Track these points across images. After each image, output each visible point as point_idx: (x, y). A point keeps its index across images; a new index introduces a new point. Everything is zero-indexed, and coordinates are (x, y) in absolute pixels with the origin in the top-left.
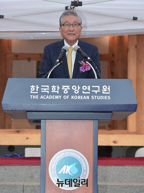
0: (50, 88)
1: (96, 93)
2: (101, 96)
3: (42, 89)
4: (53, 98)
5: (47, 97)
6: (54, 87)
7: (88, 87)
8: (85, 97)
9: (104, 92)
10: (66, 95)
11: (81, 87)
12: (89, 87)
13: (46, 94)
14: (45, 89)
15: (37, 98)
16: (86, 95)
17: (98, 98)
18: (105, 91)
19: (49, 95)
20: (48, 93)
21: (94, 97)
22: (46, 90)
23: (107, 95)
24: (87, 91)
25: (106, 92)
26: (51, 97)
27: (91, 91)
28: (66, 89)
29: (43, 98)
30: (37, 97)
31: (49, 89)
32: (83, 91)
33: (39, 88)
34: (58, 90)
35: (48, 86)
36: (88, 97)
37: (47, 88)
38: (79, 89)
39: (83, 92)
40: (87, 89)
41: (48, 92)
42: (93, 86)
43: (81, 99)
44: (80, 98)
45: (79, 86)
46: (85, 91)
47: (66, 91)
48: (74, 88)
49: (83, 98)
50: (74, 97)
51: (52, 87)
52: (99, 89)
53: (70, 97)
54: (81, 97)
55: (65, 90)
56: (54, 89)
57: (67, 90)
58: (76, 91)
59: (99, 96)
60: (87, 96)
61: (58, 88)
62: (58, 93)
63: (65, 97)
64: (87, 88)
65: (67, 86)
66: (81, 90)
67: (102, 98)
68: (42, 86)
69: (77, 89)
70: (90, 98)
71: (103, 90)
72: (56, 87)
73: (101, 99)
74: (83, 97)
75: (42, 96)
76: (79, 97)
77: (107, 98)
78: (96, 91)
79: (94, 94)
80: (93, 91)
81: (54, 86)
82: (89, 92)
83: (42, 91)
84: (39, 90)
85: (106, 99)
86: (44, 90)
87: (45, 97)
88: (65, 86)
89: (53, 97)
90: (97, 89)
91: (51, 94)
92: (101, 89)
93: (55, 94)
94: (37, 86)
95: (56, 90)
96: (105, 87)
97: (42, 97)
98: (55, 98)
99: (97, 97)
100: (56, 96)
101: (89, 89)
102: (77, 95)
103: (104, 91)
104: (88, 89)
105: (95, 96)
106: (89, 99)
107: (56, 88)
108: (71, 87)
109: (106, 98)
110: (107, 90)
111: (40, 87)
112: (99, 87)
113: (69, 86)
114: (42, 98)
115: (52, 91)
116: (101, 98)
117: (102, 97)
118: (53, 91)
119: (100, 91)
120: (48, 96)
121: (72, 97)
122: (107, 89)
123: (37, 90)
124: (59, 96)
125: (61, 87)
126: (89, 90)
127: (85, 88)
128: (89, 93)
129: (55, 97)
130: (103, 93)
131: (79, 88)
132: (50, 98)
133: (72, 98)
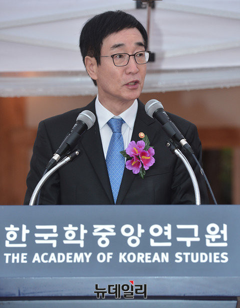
0: (61, 233)
1: (188, 245)
2: (202, 254)
3: (37, 235)
4: (68, 261)
5: (52, 257)
6: (70, 229)
7: (166, 228)
8: (156, 257)
9: (211, 242)
10: (105, 250)
11: (146, 228)
12: (169, 228)
13: (48, 248)
14: (46, 236)
15: (23, 261)
16: (160, 250)
17: (195, 259)
18: (213, 240)
19: (56, 251)
20: (55, 245)
21: (183, 257)
22: (50, 238)
23: (220, 250)
24: (163, 238)
25: (217, 241)
26: (61, 256)
27: (173, 240)
28: (104, 234)
29: (39, 262)
30: (23, 258)
31: (56, 235)
32: (152, 241)
33: (28, 231)
34: (82, 237)
35: (54, 228)
36: (165, 257)
37: (51, 231)
38: (139, 235)
39: (153, 243)
40: (163, 233)
41: (54, 243)
42: (179, 227)
43: (147, 261)
44: (144, 259)
45: (139, 226)
46: (157, 239)
47: (103, 241)
48: (128, 230)
49: (151, 259)
50: (126, 257)
51: (65, 228)
52: (196, 234)
53: (115, 257)
54: (147, 257)
55: (101, 236)
56: (70, 235)
57: (107, 237)
58: (133, 241)
59: (197, 254)
60: (163, 254)
61: (83, 231)
62: (82, 245)
63: (101, 257)
64: (164, 230)
65: (107, 227)
66: (146, 237)
67: (204, 259)
68: (38, 227)
69: (135, 234)
70: (172, 258)
71: (207, 236)
72: (76, 229)
73: (202, 261)
74: (152, 257)
75: (37, 255)
76: (141, 257)
77: (220, 258)
78: (188, 241)
79: (182, 247)
80: (179, 239)
81: (70, 226)
82: (168, 241)
83: (37, 242)
84: (31, 237)
85: (215, 261)
86: (42, 239)
87: (47, 258)
88: (100, 227)
89: (68, 257)
90: (190, 233)
91: (63, 248)
92: (203, 233)
93: (75, 249)
94: (24, 227)
95: (78, 237)
96: (213, 229)
97: (36, 258)
98: (72, 259)
99: (190, 256)
100: (76, 254)
101: (169, 234)
102: (136, 250)
103: (210, 239)
104: (166, 233)
105: (187, 254)
106: (167, 261)
107: (78, 233)
108: (117, 230)
109: (215, 257)
110: (219, 237)
111: (33, 231)
112: (196, 227)
113: (114, 226)
114: (36, 262)
115: (65, 242)
116: (202, 258)
117: (204, 256)
118: (69, 240)
119: (198, 239)
120: (53, 255)
121: (122, 257)
122: (219, 233)
123: (24, 239)
124: (86, 254)
125: (90, 229)
126: (169, 238)
127: (156, 230)
128: (169, 244)
129: (73, 256)
130: (208, 244)
131: (141, 231)
132: (59, 261)
133: (120, 261)
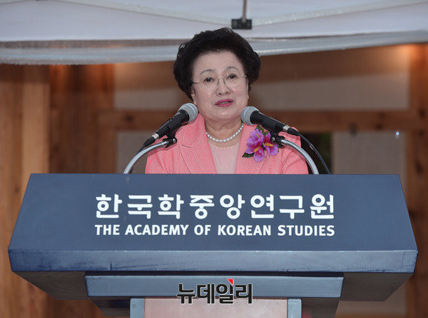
0: (156, 204)
1: (292, 217)
2: (306, 227)
3: (130, 206)
4: (163, 233)
5: (147, 230)
6: (165, 199)
7: (268, 199)
8: (257, 230)
9: (316, 214)
10: (203, 222)
11: (247, 198)
12: (271, 198)
13: (141, 220)
14: (140, 206)
15: (115, 233)
16: (262, 222)
17: (299, 232)
18: (319, 212)
19: (150, 223)
20: (149, 217)
21: (287, 230)
22: (144, 209)
23: (326, 222)
24: (265, 210)
25: (323, 213)
26: (156, 228)
27: (276, 212)
28: (202, 205)
29: (132, 234)
30: (115, 230)
31: (151, 206)
32: (253, 212)
33: (121, 202)
34: (178, 208)
35: (149, 198)
36: (267, 230)
37: (144, 201)
38: (240, 206)
39: (254, 215)
40: (265, 204)
41: (149, 214)
42: (282, 197)
43: (248, 234)
44: (245, 232)
45: (240, 197)
46: (258, 211)
47: (201, 213)
48: (227, 201)
49: (252, 232)
50: (225, 230)
51: (160, 199)
52: (301, 205)
53: (214, 230)
54: (248, 230)
55: (198, 208)
56: (166, 206)
57: (205, 208)
58: (233, 213)
59: (301, 227)
60: (265, 227)
61: (179, 202)
62: (178, 217)
63: (199, 230)
64: (266, 202)
65: (205, 198)
66: (247, 209)
67: (309, 232)
68: (131, 197)
69: (235, 205)
70: (275, 231)
71: (312, 208)
72: (172, 199)
73: (306, 234)
74: (253, 229)
75: (130, 226)
76: (241, 230)
77: (326, 232)
78: (292, 213)
79: (285, 219)
80: (282, 211)
81: (166, 196)
82: (270, 213)
83: (130, 213)
84: (123, 208)
85: (321, 234)
86: (136, 209)
87: (140, 230)
88: (198, 198)
89: (163, 230)
90: (294, 204)
91: (157, 219)
92: (308, 204)
93: (170, 220)
94: (116, 196)
95: (173, 209)
96: (318, 200)
97: (129, 230)
98: (168, 231)
99: (293, 229)
100: (172, 227)
101: (271, 205)
102: (236, 223)
103: (316, 211)
104: (268, 205)
105: (290, 227)
106: (269, 234)
107: (174, 203)
108: (216, 201)
109: (321, 230)
110: (325, 208)
111: (126, 201)
112: (300, 198)
113: (212, 197)
114: (129, 234)
115: (160, 213)
116: (307, 231)
117: (308, 229)
118: (165, 211)
119: (303, 211)
120: (147, 226)
121: (221, 230)
122: (325, 205)
123: (116, 210)
124: (182, 226)
125: (187, 200)
126: (272, 209)
127: (257, 201)
128: (271, 216)
129: (168, 228)
130: (313, 216)
131: (241, 202)
132: (154, 233)
133: (219, 234)
